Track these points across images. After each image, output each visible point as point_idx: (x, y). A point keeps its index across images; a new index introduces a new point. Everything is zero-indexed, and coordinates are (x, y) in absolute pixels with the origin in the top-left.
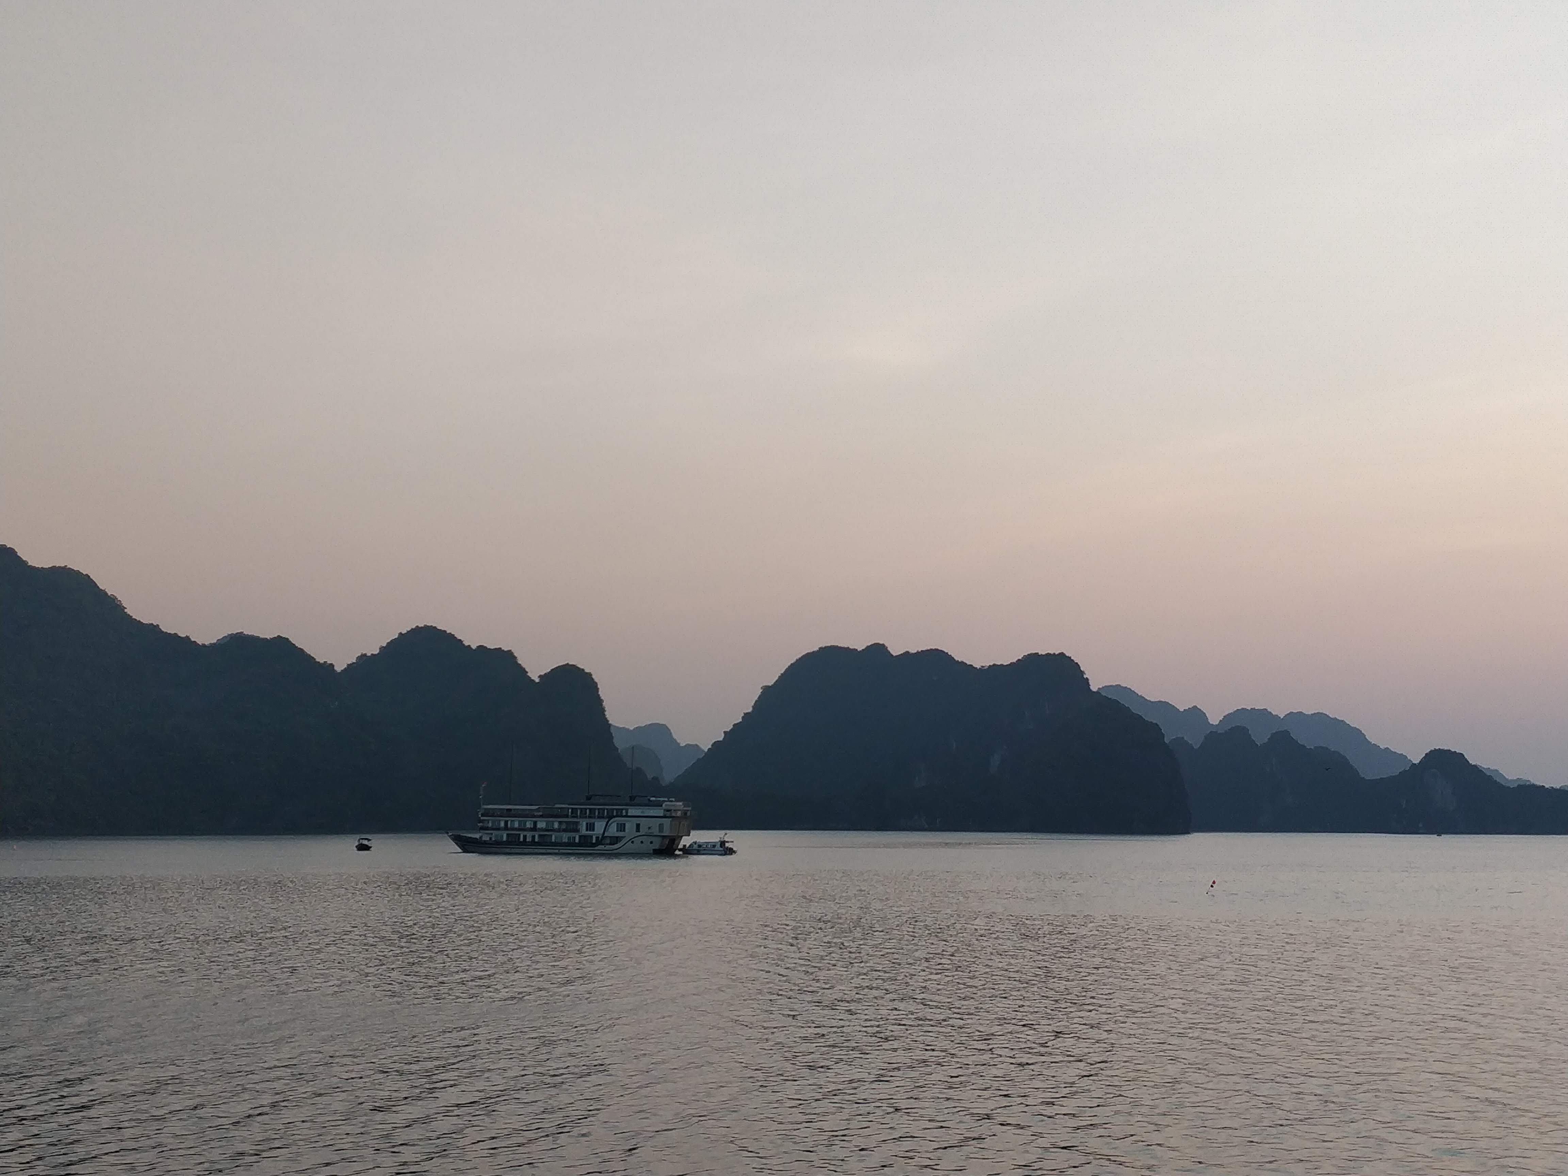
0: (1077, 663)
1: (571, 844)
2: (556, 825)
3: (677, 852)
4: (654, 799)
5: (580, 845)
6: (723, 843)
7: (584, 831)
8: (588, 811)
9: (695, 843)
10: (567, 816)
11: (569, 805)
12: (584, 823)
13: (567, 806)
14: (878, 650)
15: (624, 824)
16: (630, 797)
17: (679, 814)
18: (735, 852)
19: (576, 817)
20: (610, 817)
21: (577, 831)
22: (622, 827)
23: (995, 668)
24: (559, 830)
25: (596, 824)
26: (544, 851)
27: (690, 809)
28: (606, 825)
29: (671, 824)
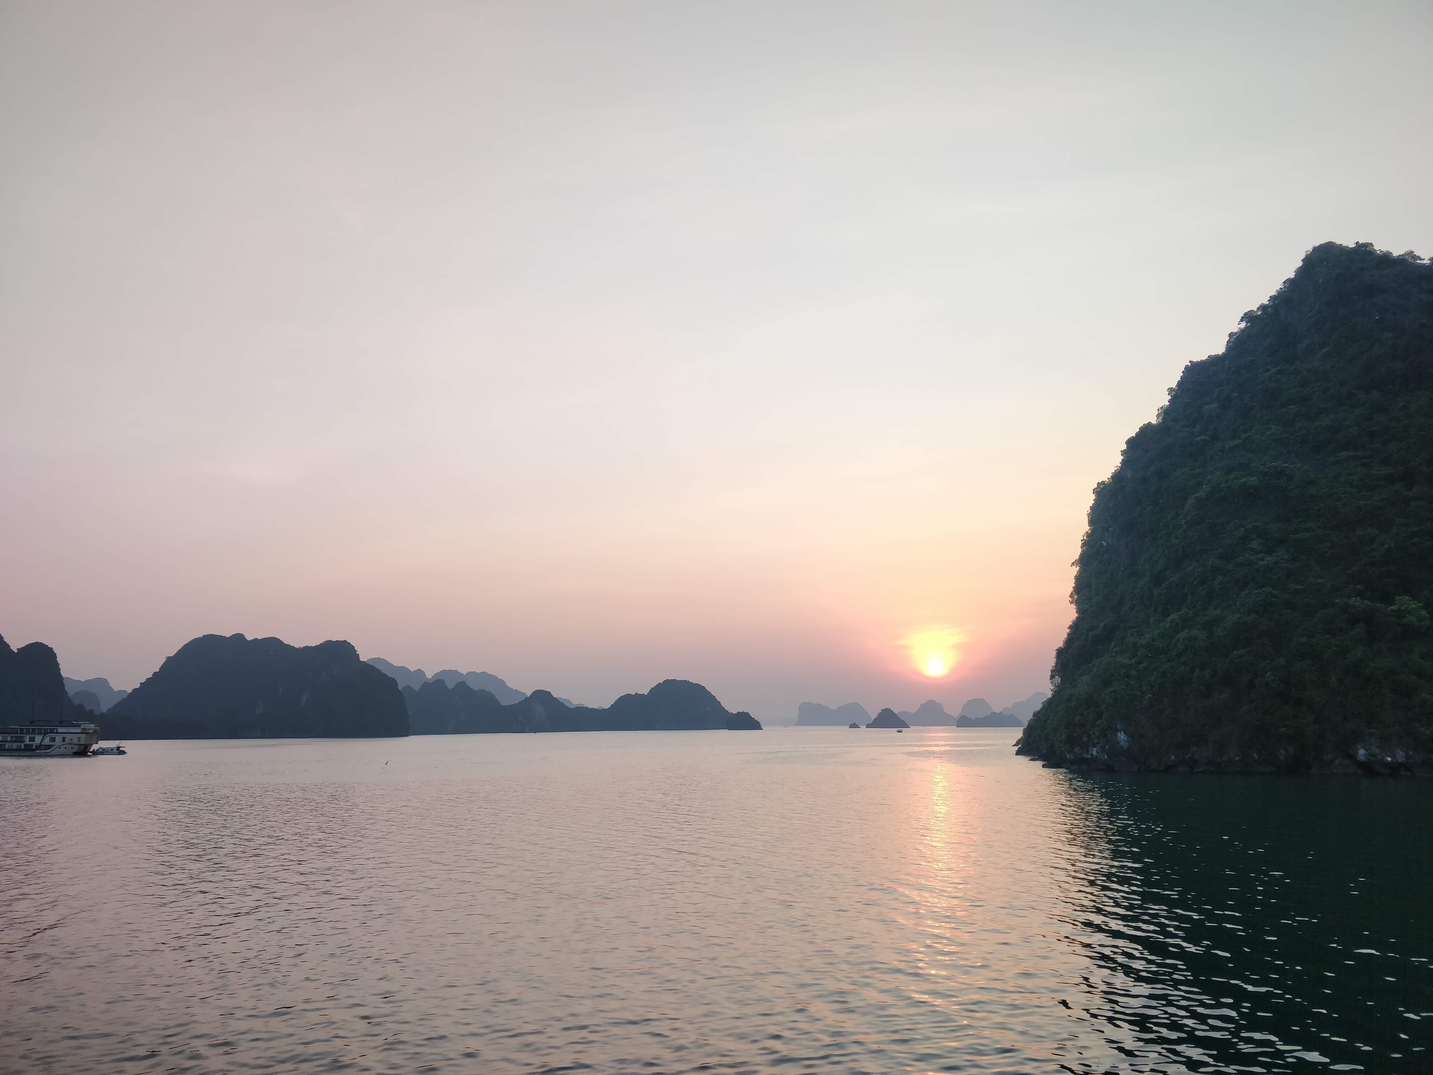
0: (353, 646)
1: (18, 750)
2: (9, 739)
3: (89, 754)
4: (75, 722)
5: (24, 750)
6: (118, 748)
7: (27, 742)
8: (31, 730)
9: (101, 748)
10: (17, 733)
11: (19, 726)
12: (28, 738)
13: (17, 727)
14: (239, 638)
15: (55, 738)
16: (60, 722)
17: (91, 731)
18: (125, 753)
19: (23, 734)
20: (45, 733)
21: (23, 742)
22: (53, 740)
23: (307, 648)
24: (10, 742)
25: (36, 737)
26: (9, 754)
27: (99, 728)
28: (43, 738)
29: (85, 738)
